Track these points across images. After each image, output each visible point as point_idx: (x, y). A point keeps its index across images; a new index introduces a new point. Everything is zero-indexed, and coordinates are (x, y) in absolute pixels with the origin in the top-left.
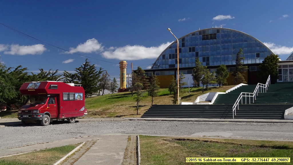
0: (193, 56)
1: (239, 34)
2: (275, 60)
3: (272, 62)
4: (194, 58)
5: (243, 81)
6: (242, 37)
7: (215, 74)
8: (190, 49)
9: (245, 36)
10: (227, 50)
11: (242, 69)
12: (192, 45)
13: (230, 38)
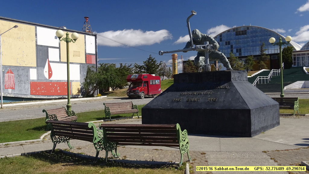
0: (228, 48)
1: (264, 30)
2: (290, 51)
3: (288, 52)
4: (230, 50)
5: (265, 67)
6: (266, 33)
7: (244, 63)
8: (226, 42)
9: (269, 32)
10: (255, 43)
11: (265, 58)
12: (227, 40)
13: (257, 34)
